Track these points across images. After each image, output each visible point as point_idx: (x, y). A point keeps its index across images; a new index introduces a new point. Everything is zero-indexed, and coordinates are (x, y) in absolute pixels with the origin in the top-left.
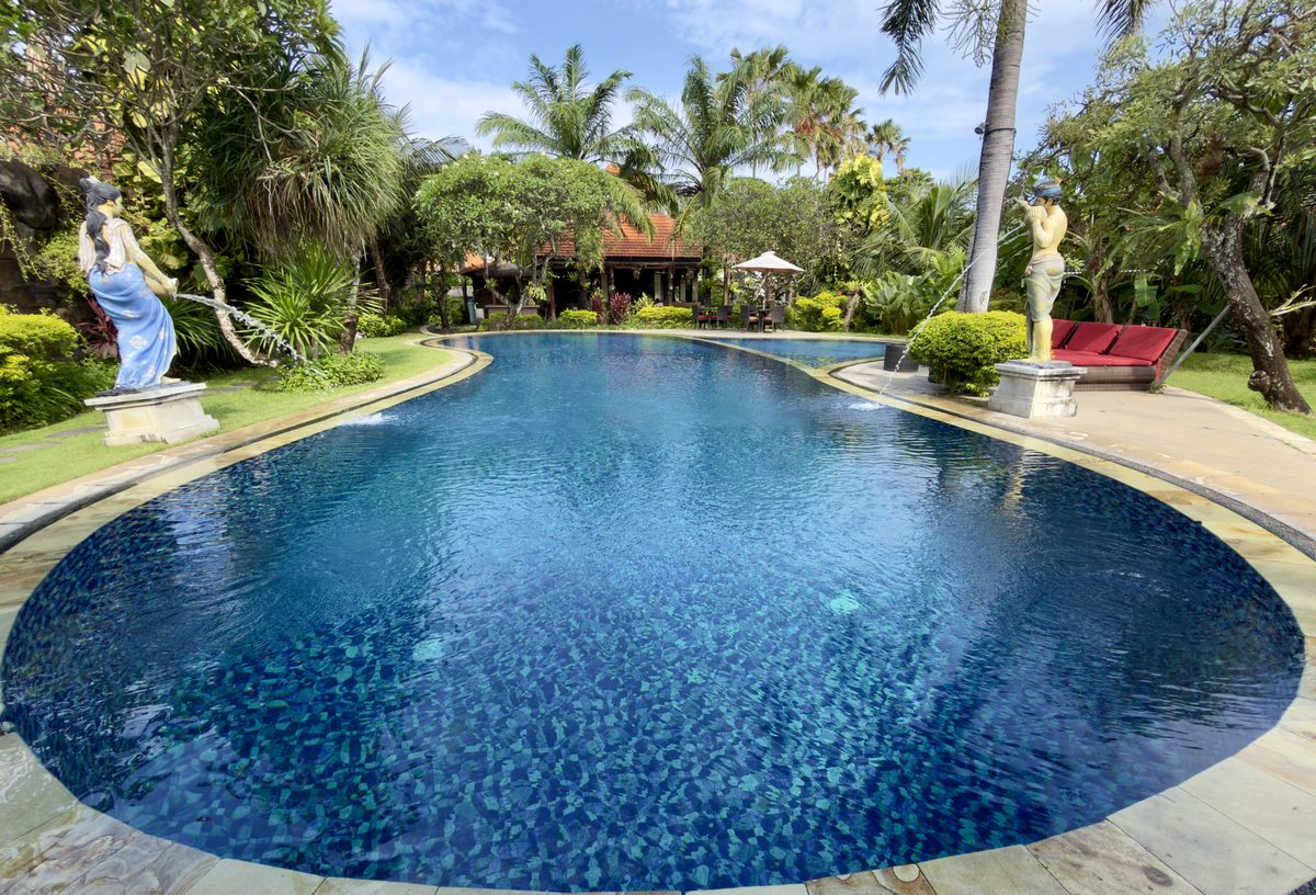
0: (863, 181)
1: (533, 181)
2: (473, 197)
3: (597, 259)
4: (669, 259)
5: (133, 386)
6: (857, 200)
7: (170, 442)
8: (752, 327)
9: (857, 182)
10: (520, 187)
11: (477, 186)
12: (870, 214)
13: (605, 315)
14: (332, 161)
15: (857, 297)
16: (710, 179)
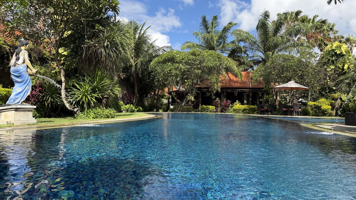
0: (338, 52)
1: (191, 57)
2: (170, 63)
3: (218, 87)
4: (249, 88)
5: (11, 104)
6: (336, 60)
7: (15, 124)
8: (285, 113)
9: (336, 53)
10: (186, 59)
11: (171, 60)
12: (344, 66)
13: (219, 109)
14: (108, 41)
15: (339, 100)
16: (267, 57)
